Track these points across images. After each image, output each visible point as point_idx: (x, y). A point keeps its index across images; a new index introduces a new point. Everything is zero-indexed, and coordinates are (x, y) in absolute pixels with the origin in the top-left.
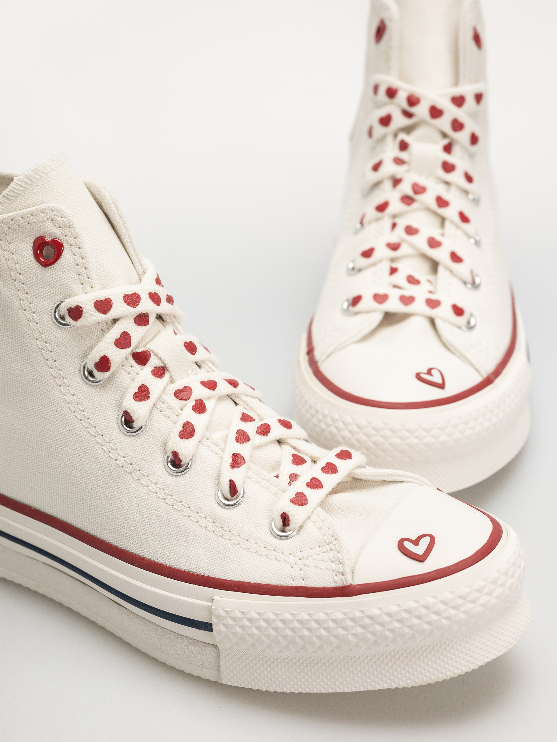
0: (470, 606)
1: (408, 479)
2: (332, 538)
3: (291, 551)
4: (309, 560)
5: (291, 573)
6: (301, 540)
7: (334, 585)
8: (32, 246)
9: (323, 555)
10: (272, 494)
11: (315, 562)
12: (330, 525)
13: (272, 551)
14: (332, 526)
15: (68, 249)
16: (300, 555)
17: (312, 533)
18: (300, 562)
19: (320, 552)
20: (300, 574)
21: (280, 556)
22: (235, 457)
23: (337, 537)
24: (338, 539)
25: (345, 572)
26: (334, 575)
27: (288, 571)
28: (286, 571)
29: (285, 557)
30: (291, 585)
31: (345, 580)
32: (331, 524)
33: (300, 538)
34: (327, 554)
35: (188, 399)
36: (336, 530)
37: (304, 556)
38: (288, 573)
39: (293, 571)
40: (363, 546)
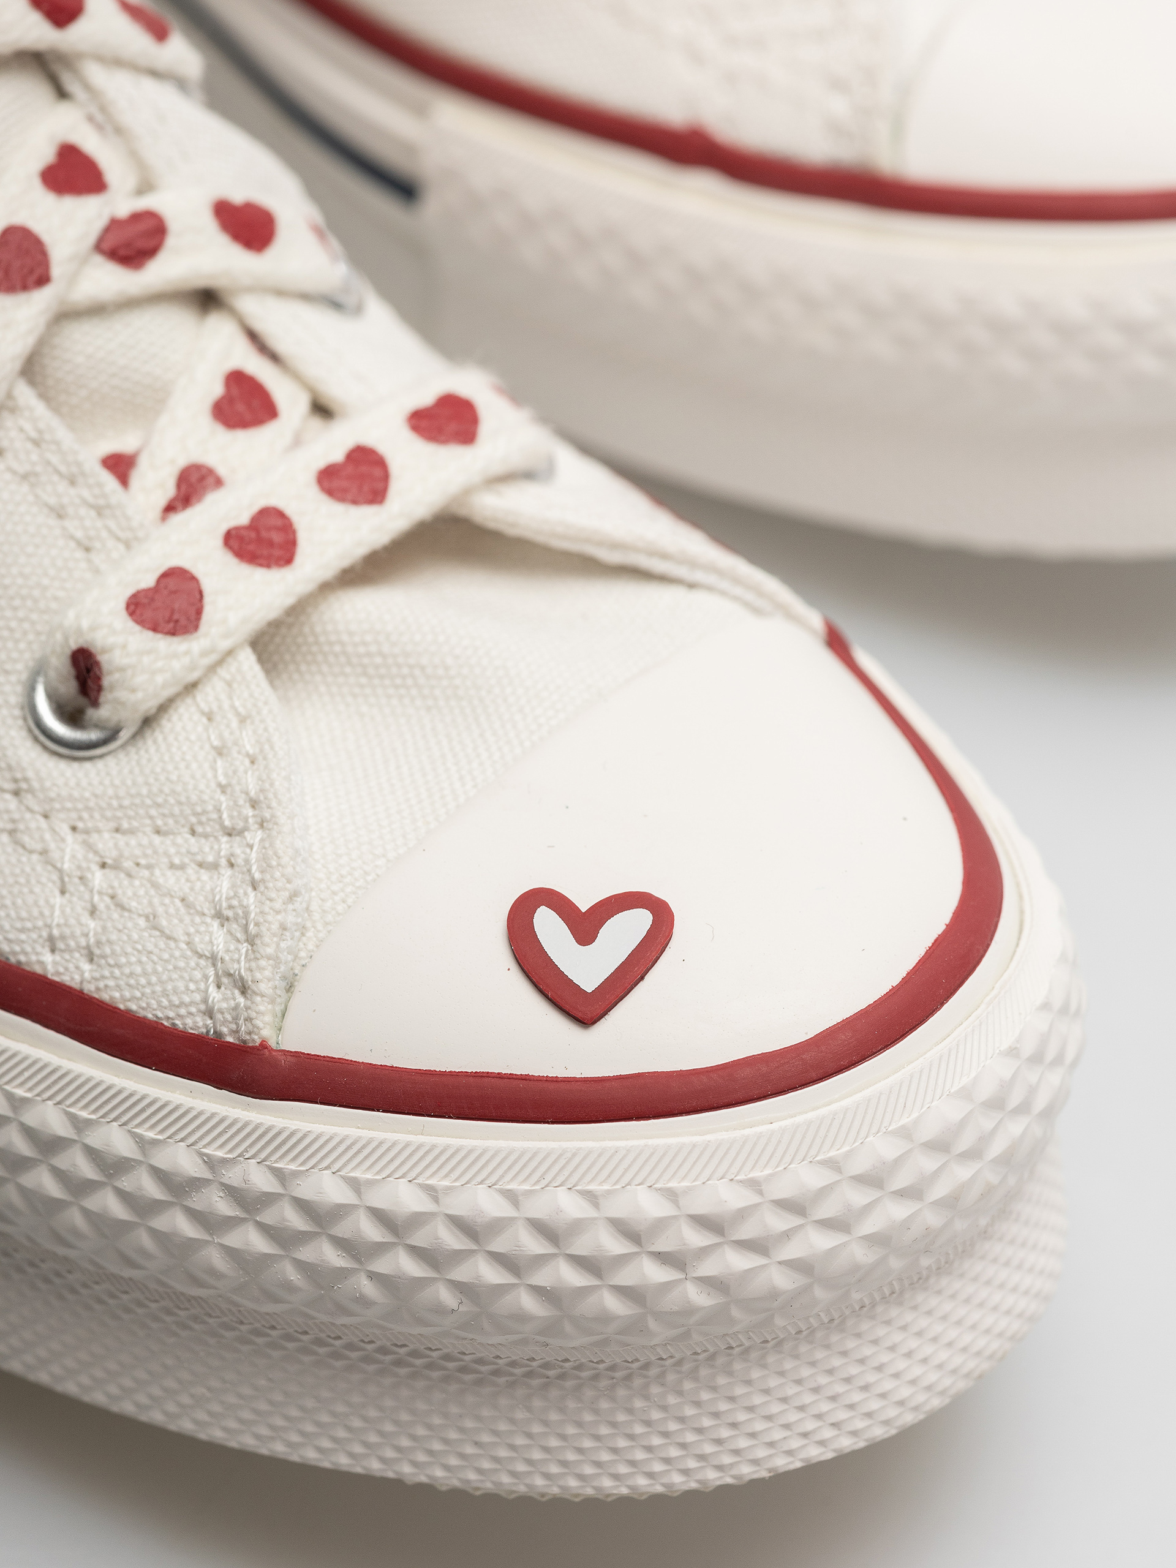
0: (737, 1261)
1: (699, 576)
2: (250, 812)
3: (81, 818)
4: (137, 883)
5: (52, 915)
6: (129, 782)
7: (201, 1024)
9: (193, 877)
10: (72, 544)
11: (156, 901)
12: (261, 751)
14: (265, 758)
16: (106, 843)
17: (182, 765)
18: (98, 878)
19: (186, 860)
20: (86, 930)
21: (33, 825)
23: (267, 815)
24: (270, 826)
25: (254, 987)
26: (212, 981)
27: (42, 903)
28: (36, 903)
29: (48, 836)
30: (38, 969)
31: (246, 1020)
32: (267, 747)
33: (131, 772)
34: (211, 878)
36: (272, 785)
37: (121, 856)
38: (41, 914)
39: (63, 912)
40: (369, 878)
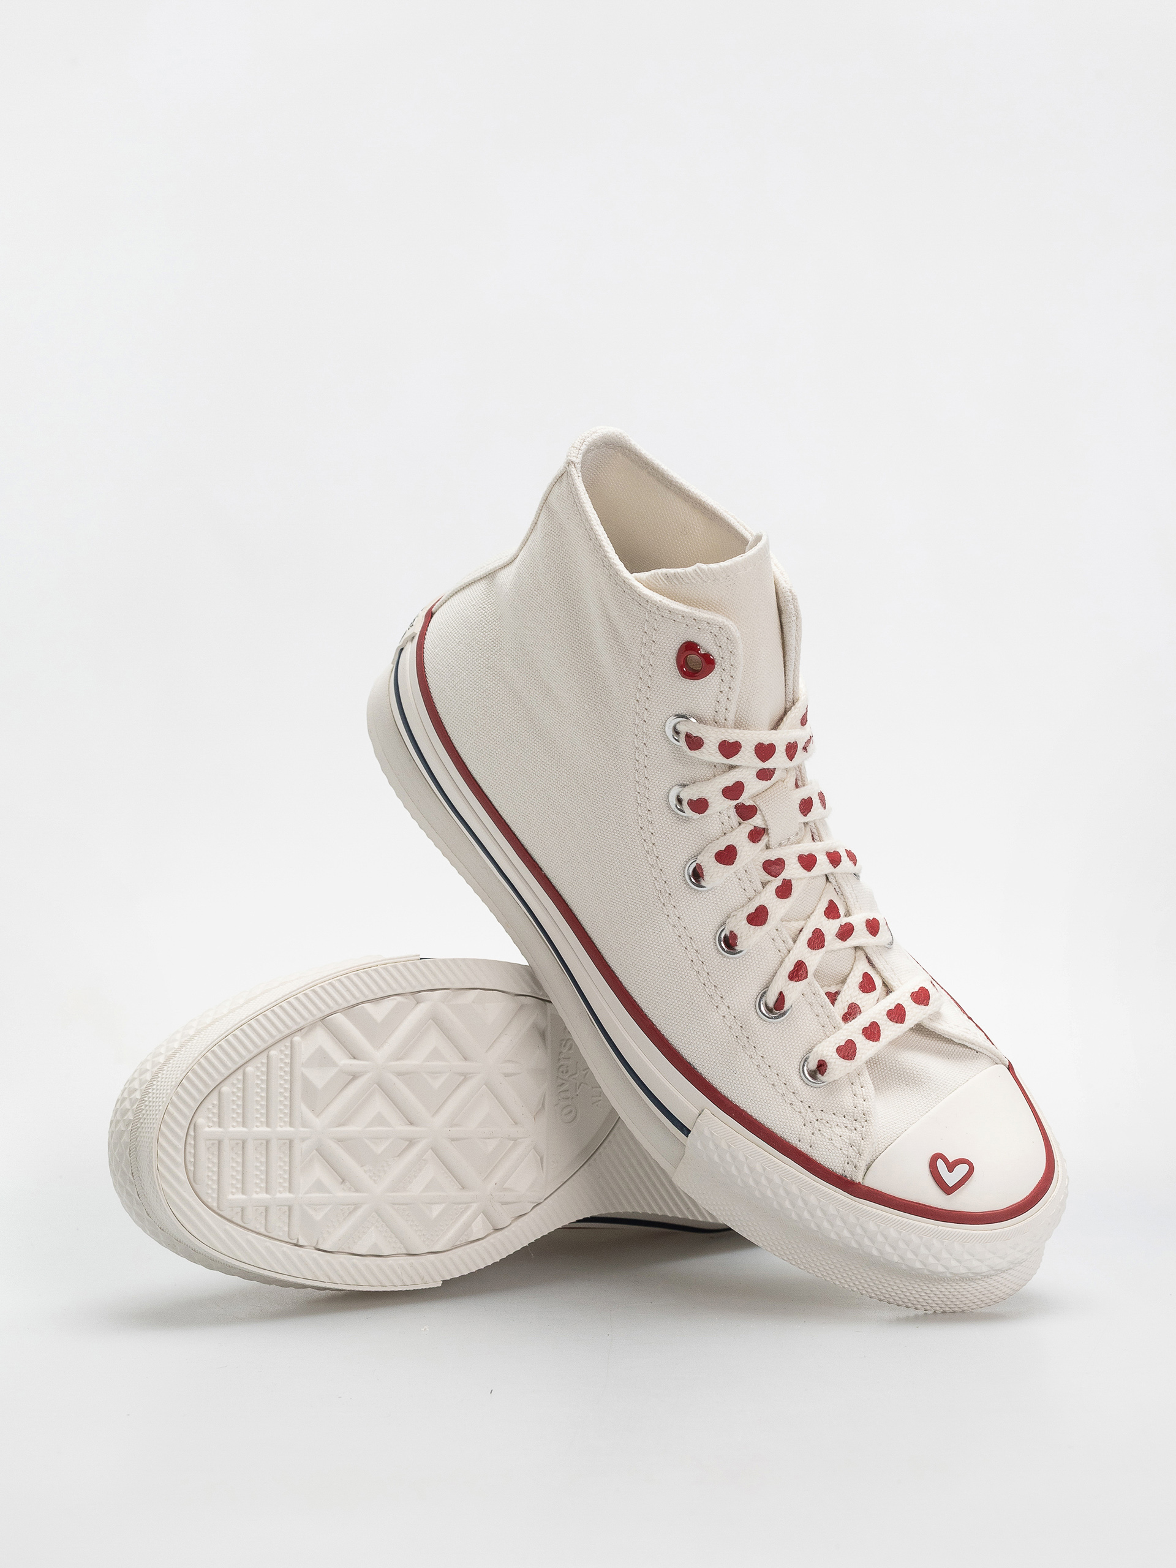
6: (827, 1098)
7: (841, 1172)
8: (679, 646)
13: (791, 1093)
15: (718, 672)
16: (819, 1115)
17: (843, 1097)
18: (816, 1124)
22: (799, 965)
23: (869, 1116)
24: (869, 1119)
25: (859, 1165)
26: (847, 1162)
27: (798, 1127)
28: (796, 1126)
29: (802, 1108)
31: (855, 1174)
32: (870, 1096)
33: (828, 1095)
35: (776, 877)
36: (870, 1107)
37: (822, 1119)
38: (797, 1129)
39: (804, 1131)
